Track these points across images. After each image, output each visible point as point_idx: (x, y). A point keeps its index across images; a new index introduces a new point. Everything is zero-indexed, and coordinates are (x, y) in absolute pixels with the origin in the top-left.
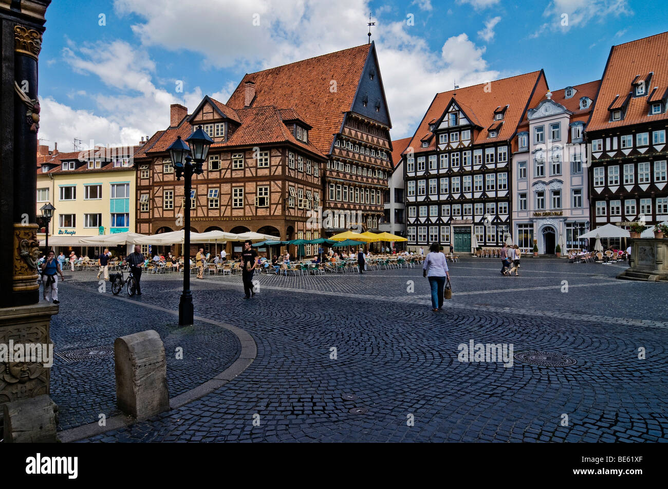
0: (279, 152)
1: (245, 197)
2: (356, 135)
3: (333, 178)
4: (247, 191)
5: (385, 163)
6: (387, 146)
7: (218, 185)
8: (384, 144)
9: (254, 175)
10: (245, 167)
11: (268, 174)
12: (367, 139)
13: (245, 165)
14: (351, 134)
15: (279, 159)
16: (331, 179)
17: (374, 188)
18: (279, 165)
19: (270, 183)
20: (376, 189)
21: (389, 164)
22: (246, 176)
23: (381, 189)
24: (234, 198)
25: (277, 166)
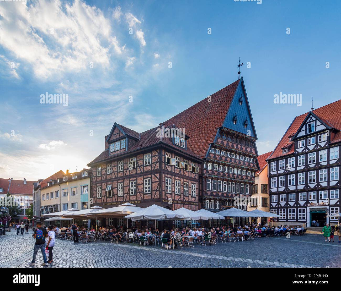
0: (158, 152)
1: (137, 188)
2: (228, 144)
3: (209, 175)
4: (138, 183)
5: (252, 165)
6: (254, 152)
7: (123, 181)
8: (251, 151)
9: (142, 171)
10: (137, 167)
11: (151, 170)
12: (237, 147)
13: (137, 165)
14: (223, 144)
15: (157, 158)
16: (208, 175)
17: (243, 182)
18: (157, 162)
19: (152, 176)
20: (245, 183)
21: (256, 166)
22: (138, 172)
23: (250, 183)
24: (131, 188)
25: (156, 163)
